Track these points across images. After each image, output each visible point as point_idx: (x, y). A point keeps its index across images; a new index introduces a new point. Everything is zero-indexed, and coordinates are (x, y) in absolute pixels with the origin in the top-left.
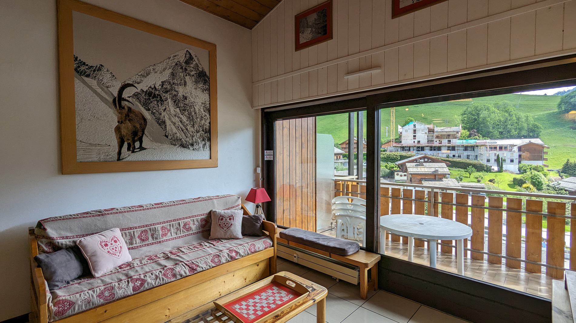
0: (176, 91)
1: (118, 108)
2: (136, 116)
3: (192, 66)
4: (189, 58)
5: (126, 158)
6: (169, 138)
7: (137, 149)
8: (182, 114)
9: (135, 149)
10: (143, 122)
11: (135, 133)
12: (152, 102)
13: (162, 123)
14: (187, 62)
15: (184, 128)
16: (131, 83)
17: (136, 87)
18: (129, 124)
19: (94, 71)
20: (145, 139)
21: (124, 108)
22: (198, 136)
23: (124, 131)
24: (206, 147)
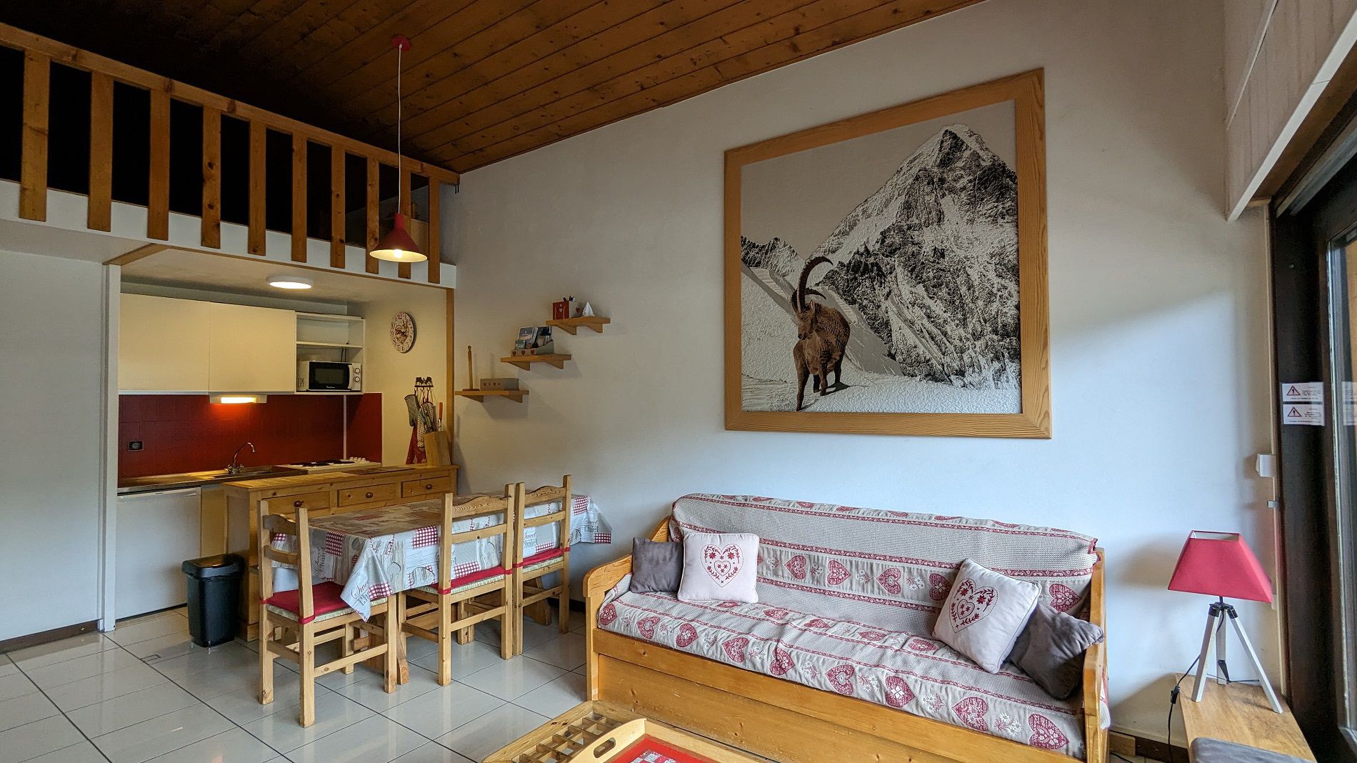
0: (917, 244)
1: (799, 309)
2: (830, 319)
3: (960, 164)
4: (950, 149)
5: (811, 404)
6: (897, 359)
7: (830, 387)
8: (931, 298)
9: (827, 387)
10: (842, 330)
11: (827, 355)
12: (860, 283)
13: (881, 327)
14: (946, 162)
15: (935, 331)
16: (821, 255)
17: (829, 261)
18: (818, 338)
19: (766, 253)
20: (845, 366)
21: (808, 308)
22: (977, 349)
23: (808, 353)
24: (1007, 377)
